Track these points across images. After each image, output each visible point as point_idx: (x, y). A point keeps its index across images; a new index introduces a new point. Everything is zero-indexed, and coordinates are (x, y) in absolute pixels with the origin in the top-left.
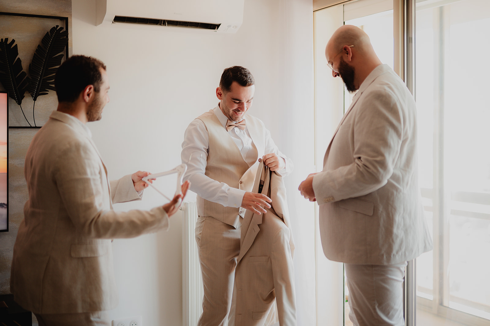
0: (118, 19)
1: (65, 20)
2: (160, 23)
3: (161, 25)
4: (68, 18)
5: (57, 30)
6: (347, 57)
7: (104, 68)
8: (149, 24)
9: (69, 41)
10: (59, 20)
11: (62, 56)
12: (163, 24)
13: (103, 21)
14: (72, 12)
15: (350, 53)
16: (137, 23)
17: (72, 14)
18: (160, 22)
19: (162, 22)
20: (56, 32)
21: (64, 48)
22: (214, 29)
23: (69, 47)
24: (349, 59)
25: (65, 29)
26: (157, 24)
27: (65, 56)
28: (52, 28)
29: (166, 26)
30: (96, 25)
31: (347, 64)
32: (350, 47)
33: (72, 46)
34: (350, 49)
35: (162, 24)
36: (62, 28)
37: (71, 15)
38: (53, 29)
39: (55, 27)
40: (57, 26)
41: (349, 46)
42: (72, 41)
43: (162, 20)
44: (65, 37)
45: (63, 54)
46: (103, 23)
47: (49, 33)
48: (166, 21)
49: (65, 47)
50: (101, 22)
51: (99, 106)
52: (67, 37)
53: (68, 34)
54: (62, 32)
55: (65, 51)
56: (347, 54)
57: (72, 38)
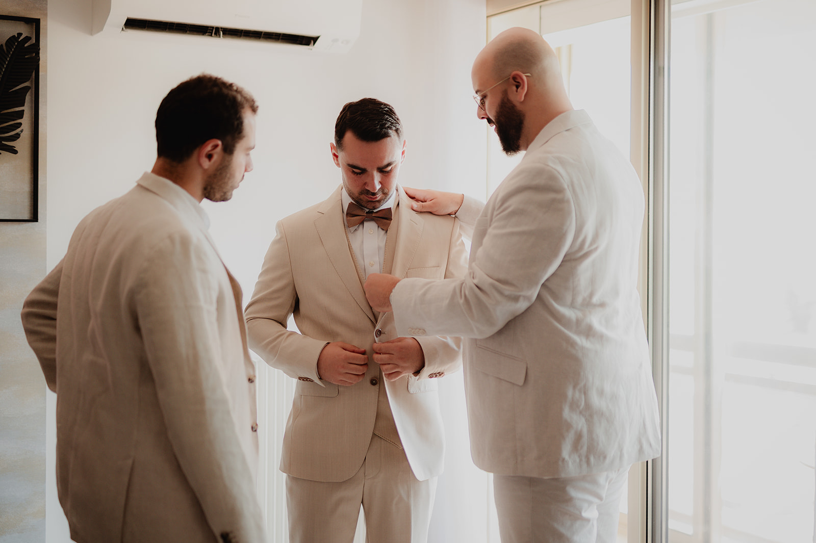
0: (132, 24)
1: (35, 24)
2: (209, 32)
3: (211, 35)
4: (39, 19)
5: (19, 42)
6: (515, 92)
7: (254, 109)
8: (189, 34)
9: (41, 62)
10: (22, 22)
11: (27, 89)
12: (215, 34)
13: (105, 26)
14: (48, 10)
15: (524, 86)
16: (167, 32)
17: (47, 13)
18: (210, 30)
19: (212, 31)
20: (16, 46)
21: (31, 75)
22: (308, 44)
23: (41, 74)
24: (521, 97)
25: (33, 41)
26: (203, 35)
27: (34, 89)
28: (10, 38)
29: (220, 37)
30: (91, 34)
31: (513, 106)
32: (526, 76)
33: (46, 71)
34: (525, 79)
35: (213, 35)
36: (27, 39)
37: (46, 15)
38: (13, 39)
39: (15, 36)
40: (20, 34)
41: (524, 73)
42: (46, 63)
43: (213, 27)
44: (34, 54)
45: (29, 85)
46: (104, 30)
47: (4, 47)
48: (221, 28)
49: (34, 73)
50: (101, 29)
51: (226, 180)
52: (38, 54)
53: (40, 49)
54: (28, 46)
55: (34, 80)
56: (517, 87)
57: (46, 57)
